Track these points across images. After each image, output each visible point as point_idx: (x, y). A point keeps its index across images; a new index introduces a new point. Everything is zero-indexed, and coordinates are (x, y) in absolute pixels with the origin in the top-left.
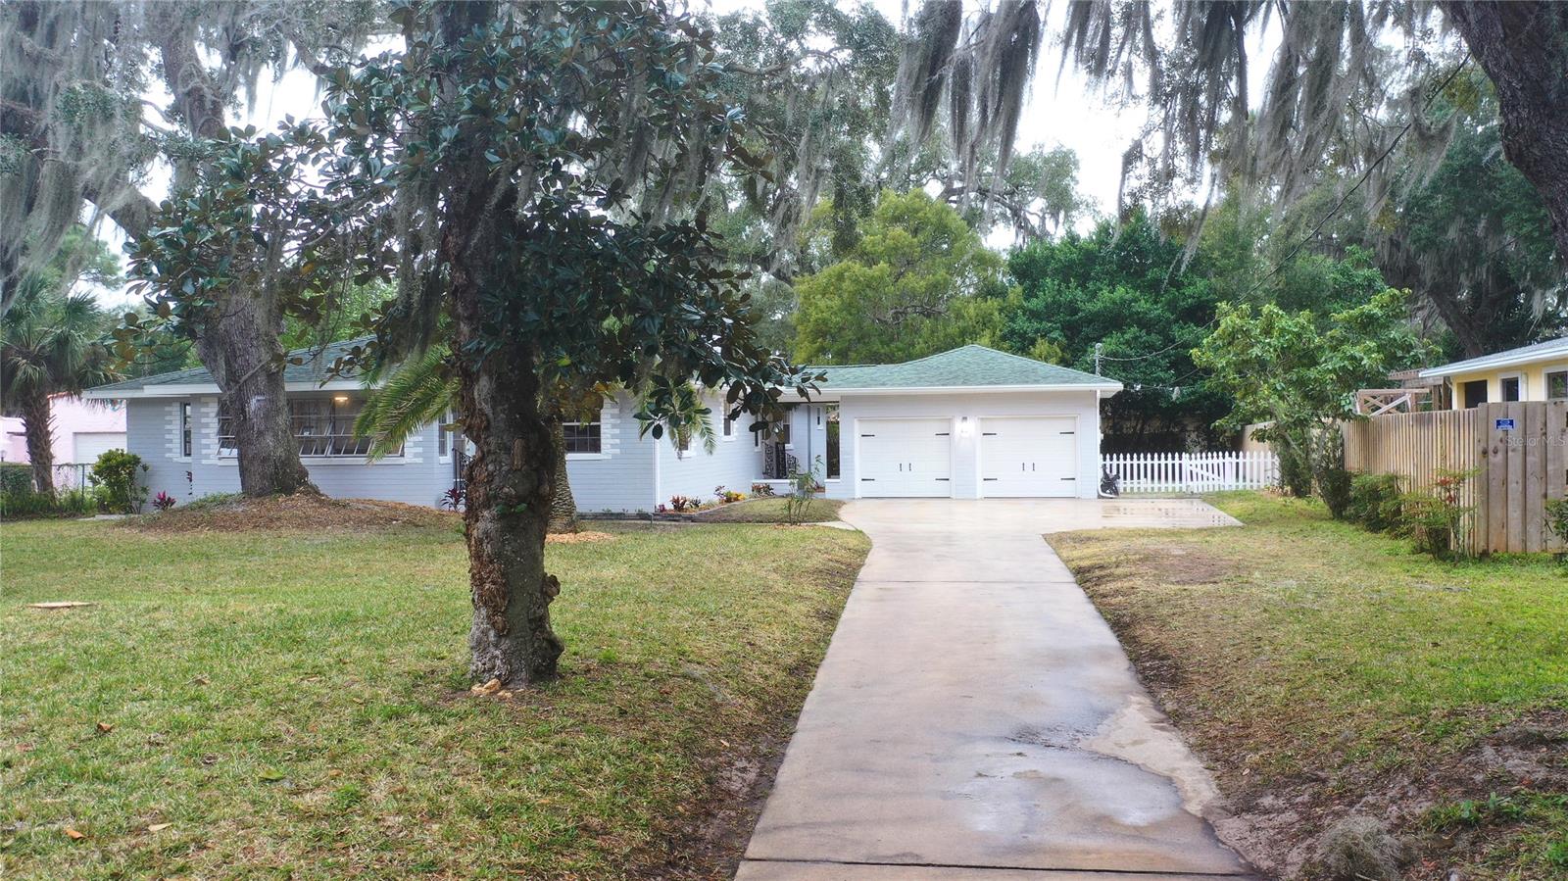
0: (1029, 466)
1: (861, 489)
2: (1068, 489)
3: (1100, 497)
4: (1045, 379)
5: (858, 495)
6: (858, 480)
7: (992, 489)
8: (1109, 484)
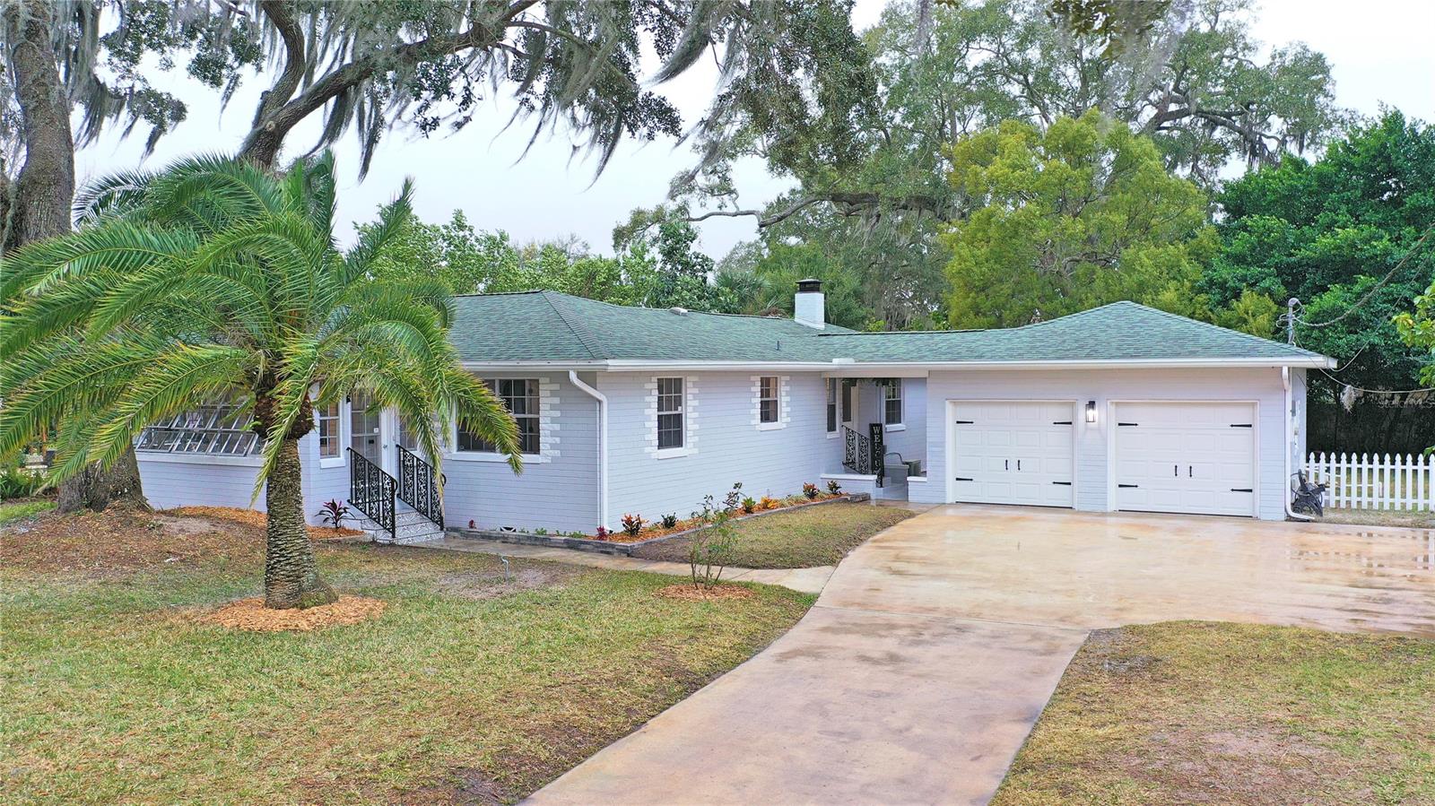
0: (1183, 471)
1: (953, 492)
2: (1241, 504)
3: (1290, 519)
4: (1207, 351)
5: (950, 499)
6: (950, 479)
7: (1132, 500)
8: (1307, 500)
